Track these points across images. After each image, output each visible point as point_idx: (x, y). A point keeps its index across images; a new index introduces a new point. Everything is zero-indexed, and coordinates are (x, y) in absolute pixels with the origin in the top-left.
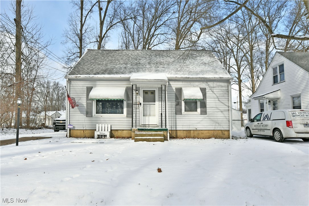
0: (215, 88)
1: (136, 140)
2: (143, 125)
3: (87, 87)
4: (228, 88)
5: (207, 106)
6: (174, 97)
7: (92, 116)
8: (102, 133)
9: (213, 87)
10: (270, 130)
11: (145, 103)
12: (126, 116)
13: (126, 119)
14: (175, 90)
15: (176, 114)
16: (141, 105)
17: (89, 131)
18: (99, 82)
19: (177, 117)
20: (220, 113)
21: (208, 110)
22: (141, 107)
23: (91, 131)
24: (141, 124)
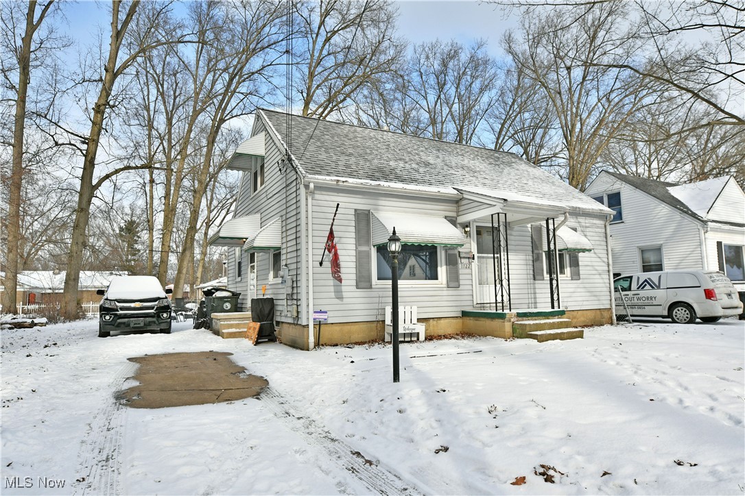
0: (588, 230)
1: (541, 339)
2: (479, 305)
3: (356, 210)
4: (606, 230)
5: (580, 263)
6: (530, 243)
7: (371, 287)
8: (408, 329)
9: (586, 227)
10: (661, 305)
11: (480, 255)
12: (445, 286)
13: (445, 293)
14: (530, 229)
15: (534, 279)
16: (474, 259)
17: (363, 326)
18: (384, 198)
19: (537, 286)
20: (598, 276)
21: (582, 270)
22: (475, 264)
23: (369, 325)
24: (475, 303)
